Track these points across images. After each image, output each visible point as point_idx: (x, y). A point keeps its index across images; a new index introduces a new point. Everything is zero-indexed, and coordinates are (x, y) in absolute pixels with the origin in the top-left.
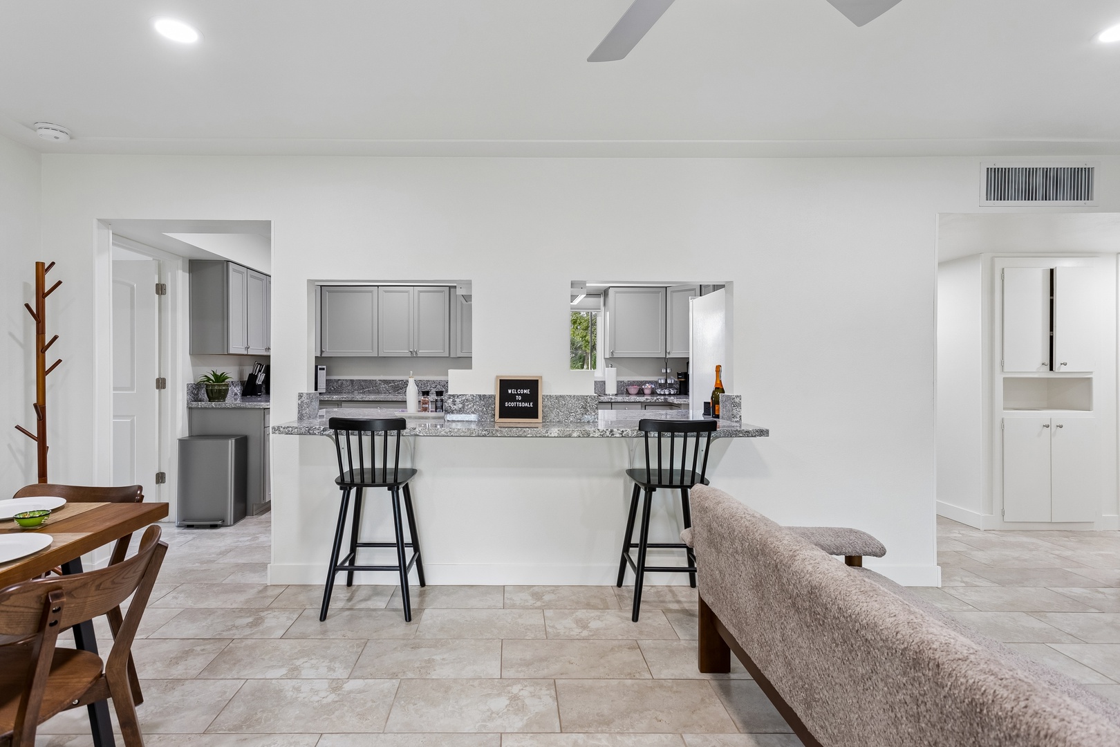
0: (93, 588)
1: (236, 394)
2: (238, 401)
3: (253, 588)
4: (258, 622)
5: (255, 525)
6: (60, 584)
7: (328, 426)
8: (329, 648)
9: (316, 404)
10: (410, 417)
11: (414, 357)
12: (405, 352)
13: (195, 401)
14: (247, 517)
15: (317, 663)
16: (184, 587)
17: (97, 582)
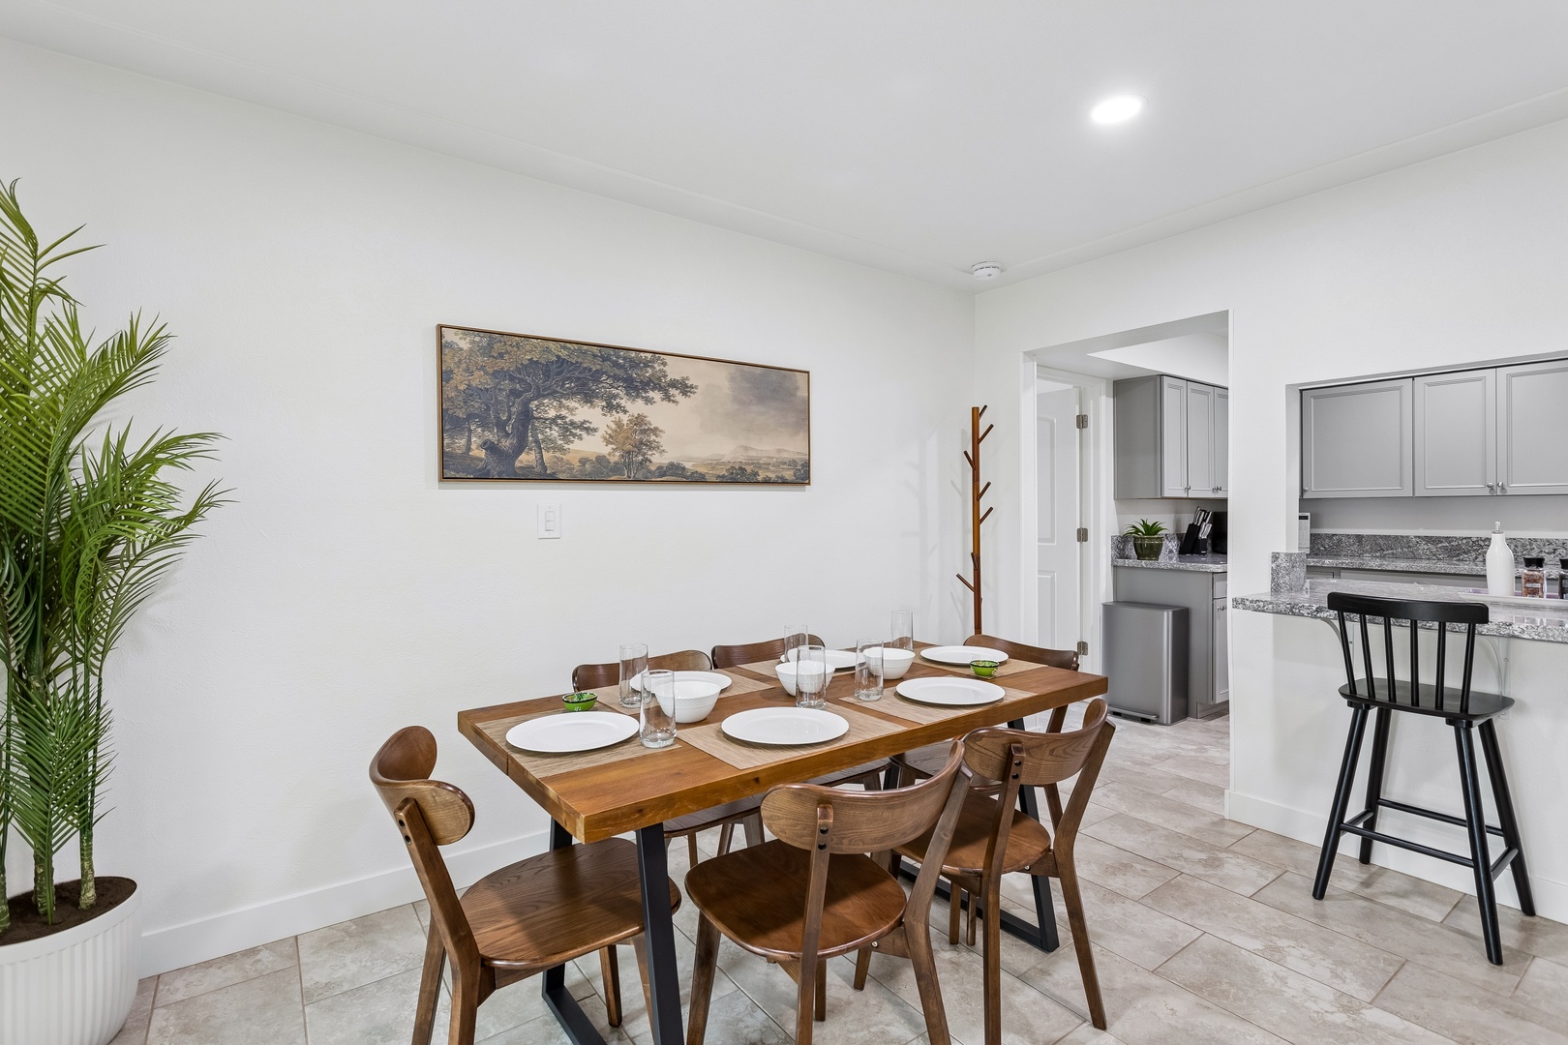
0: (1048, 752)
1: (1171, 551)
2: (1174, 561)
3: (1204, 815)
4: (1213, 863)
5: (1201, 731)
6: (1020, 739)
7: (1326, 605)
8: (1332, 943)
9: (1301, 571)
10: (1496, 604)
11: (1497, 496)
12: (1477, 488)
13: (1121, 558)
14: (1189, 719)
15: (1312, 956)
16: (1115, 786)
17: (1051, 747)
